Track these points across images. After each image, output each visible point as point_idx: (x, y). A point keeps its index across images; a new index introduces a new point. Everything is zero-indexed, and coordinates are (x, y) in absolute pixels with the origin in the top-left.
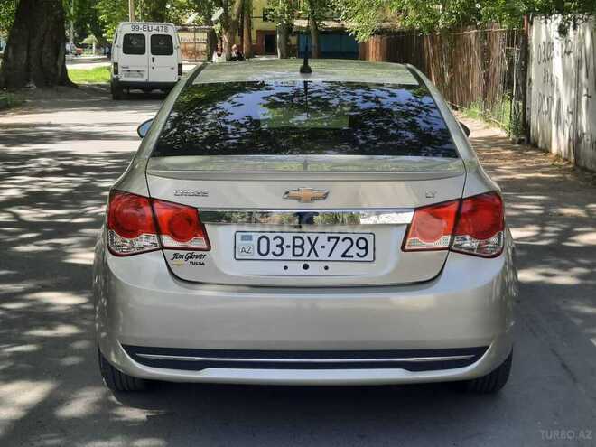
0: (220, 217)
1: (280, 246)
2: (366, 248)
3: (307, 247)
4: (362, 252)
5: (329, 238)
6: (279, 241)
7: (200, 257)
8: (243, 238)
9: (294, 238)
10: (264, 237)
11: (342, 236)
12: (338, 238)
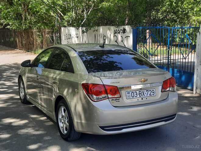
0: (123, 88)
1: (136, 94)
2: (154, 92)
3: (142, 94)
4: (153, 94)
5: (146, 91)
6: (136, 93)
7: (119, 99)
8: (128, 93)
9: (139, 92)
10: (132, 92)
11: (149, 90)
12: (148, 91)
